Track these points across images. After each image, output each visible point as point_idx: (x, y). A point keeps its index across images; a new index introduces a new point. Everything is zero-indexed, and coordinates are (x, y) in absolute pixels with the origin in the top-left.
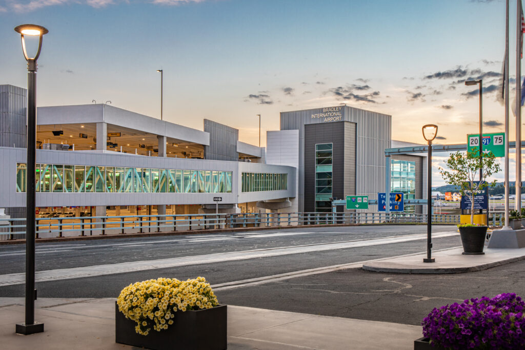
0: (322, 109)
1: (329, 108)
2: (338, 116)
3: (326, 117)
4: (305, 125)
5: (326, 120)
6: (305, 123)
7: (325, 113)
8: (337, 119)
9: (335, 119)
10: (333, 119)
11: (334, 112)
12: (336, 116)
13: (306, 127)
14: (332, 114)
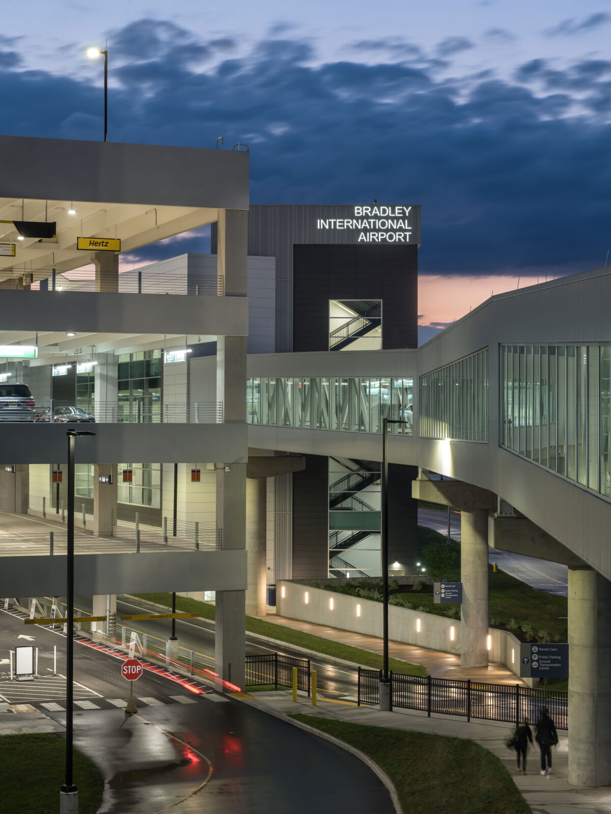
2: (400, 230)
3: (365, 230)
4: (295, 247)
5: (362, 237)
6: (295, 240)
7: (362, 218)
8: (397, 237)
9: (391, 237)
10: (386, 236)
11: (387, 218)
12: (395, 231)
13: (298, 249)
14: (383, 224)
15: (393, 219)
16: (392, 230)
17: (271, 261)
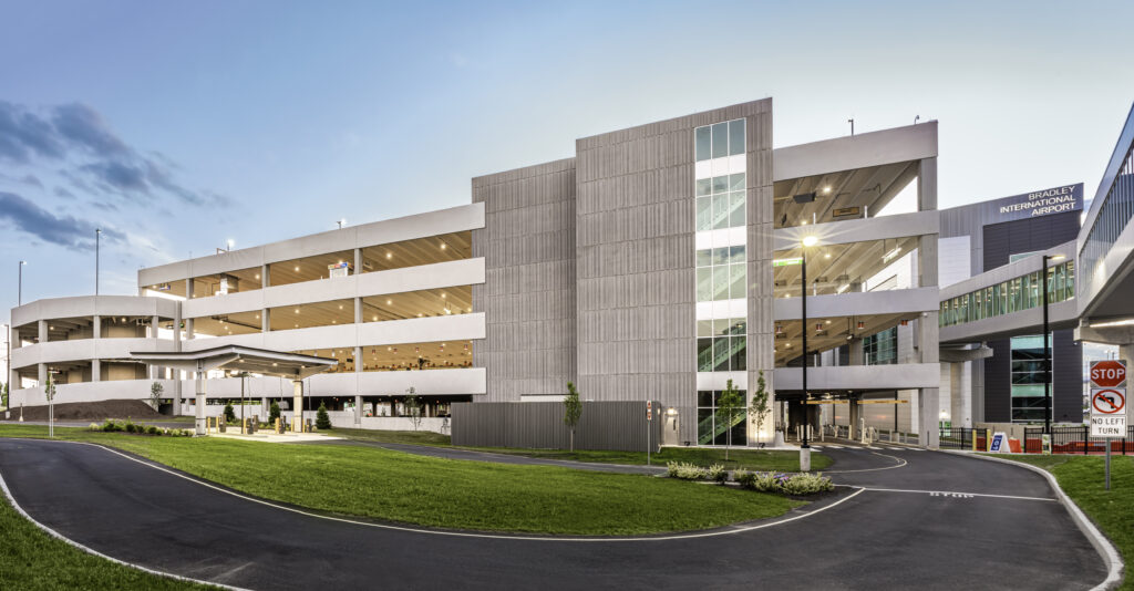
0: (1028, 195)
1: (1043, 192)
2: (1067, 202)
3: (1038, 208)
4: (984, 227)
5: (1035, 212)
6: (984, 224)
7: (1035, 200)
8: (1063, 208)
9: (1058, 208)
10: (1055, 208)
11: (1055, 196)
12: (1061, 204)
13: (986, 229)
14: (1052, 201)
15: (1060, 196)
16: (1059, 203)
17: (967, 239)
